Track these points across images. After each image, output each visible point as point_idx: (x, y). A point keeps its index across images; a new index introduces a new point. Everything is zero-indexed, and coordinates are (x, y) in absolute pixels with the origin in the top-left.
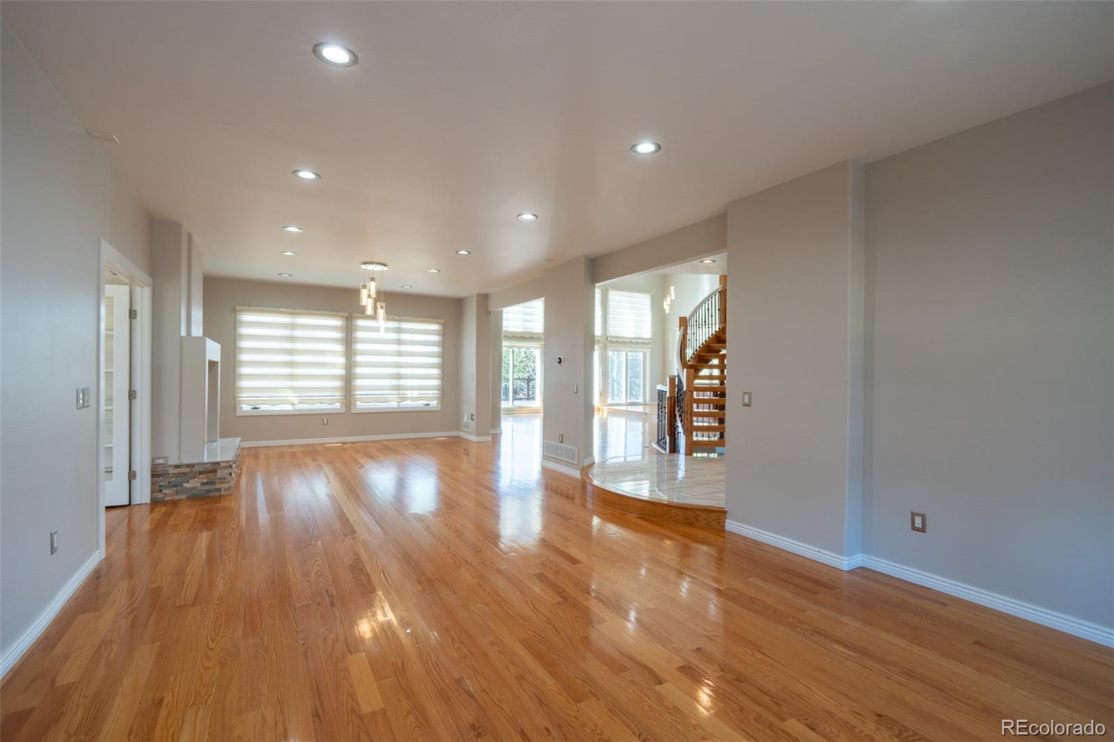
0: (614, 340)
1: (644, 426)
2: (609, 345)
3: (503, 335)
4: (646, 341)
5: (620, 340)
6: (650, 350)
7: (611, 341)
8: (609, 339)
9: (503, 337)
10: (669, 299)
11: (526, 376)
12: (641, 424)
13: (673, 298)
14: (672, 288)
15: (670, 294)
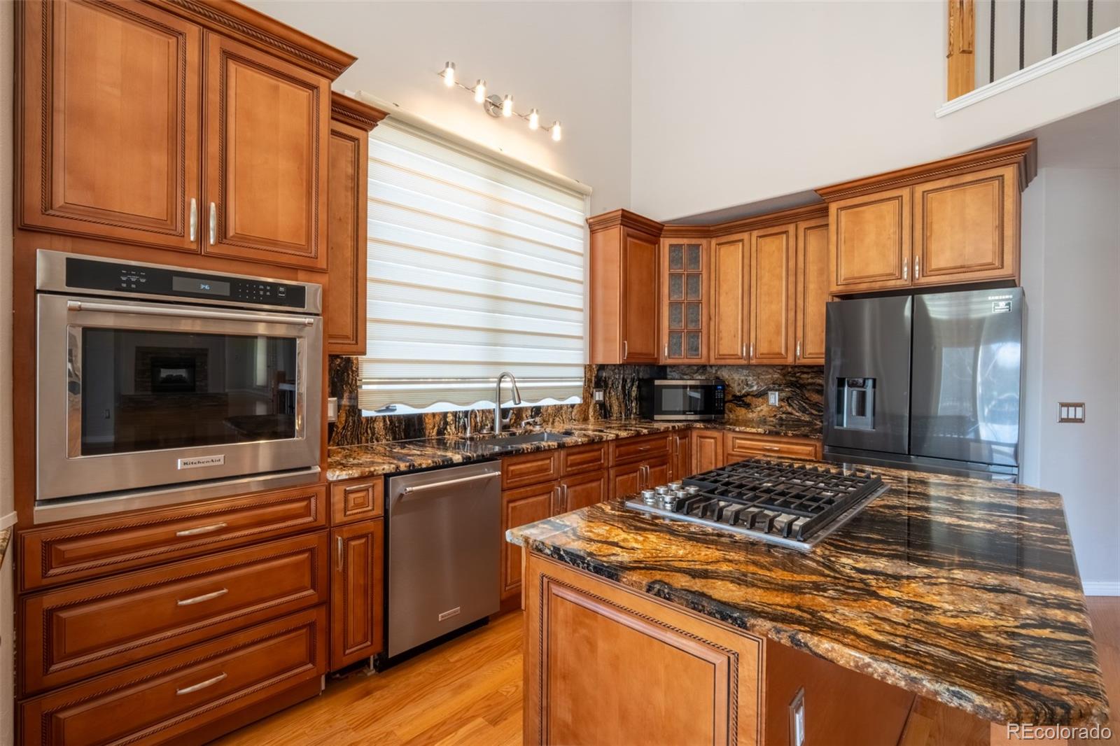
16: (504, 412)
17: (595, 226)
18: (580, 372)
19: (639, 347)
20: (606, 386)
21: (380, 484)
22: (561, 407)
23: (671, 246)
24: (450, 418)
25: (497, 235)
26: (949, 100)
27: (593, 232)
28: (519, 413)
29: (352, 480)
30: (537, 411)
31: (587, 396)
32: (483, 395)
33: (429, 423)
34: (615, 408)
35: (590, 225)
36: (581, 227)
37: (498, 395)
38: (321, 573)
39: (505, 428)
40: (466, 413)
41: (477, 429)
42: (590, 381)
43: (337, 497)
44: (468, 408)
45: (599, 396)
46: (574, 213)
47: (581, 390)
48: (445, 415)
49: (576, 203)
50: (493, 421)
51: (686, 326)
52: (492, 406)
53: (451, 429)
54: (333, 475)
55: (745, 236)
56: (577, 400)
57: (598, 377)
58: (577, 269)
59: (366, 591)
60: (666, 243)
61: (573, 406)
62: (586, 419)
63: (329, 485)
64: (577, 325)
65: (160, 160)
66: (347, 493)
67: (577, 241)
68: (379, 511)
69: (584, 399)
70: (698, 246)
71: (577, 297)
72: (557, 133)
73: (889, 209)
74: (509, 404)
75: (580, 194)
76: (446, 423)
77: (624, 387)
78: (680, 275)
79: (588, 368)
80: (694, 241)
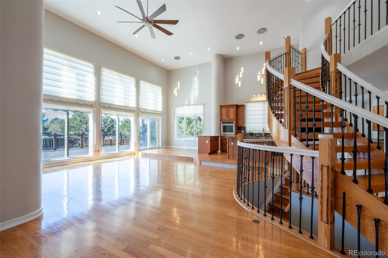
0: (143, 111)
1: (158, 162)
2: (140, 113)
3: (42, 98)
4: (159, 113)
5: (147, 111)
6: (161, 118)
7: (141, 111)
8: (140, 110)
9: (42, 100)
10: (176, 89)
11: (81, 132)
12: (157, 161)
13: (179, 88)
14: (179, 82)
15: (177, 86)
32: (261, 131)
33: (254, 134)
53: (257, 134)
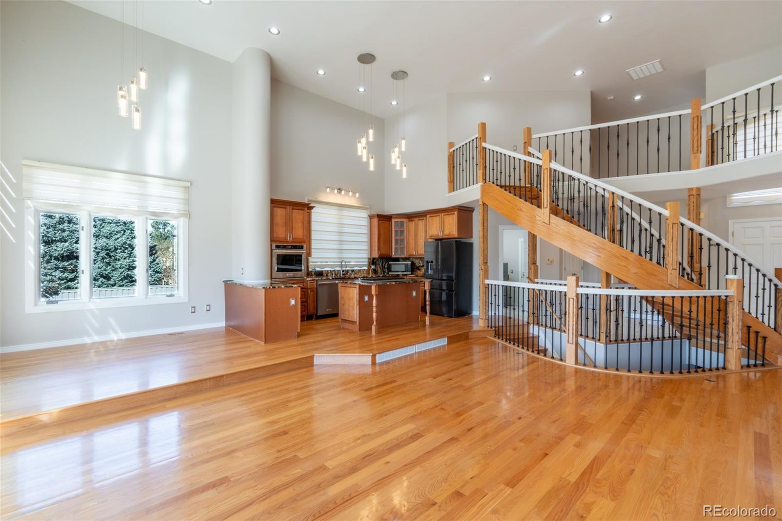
16: (343, 271)
17: (371, 217)
18: (367, 260)
19: (384, 252)
20: (376, 264)
21: (316, 281)
22: (360, 270)
23: (395, 222)
24: (329, 272)
25: (341, 225)
26: (449, 193)
27: (370, 219)
28: (348, 271)
29: (311, 280)
30: (353, 271)
31: (369, 266)
32: (337, 266)
33: (324, 272)
34: (379, 271)
35: (370, 217)
36: (367, 218)
37: (341, 266)
38: (306, 296)
39: (343, 275)
40: (333, 271)
41: (336, 275)
42: (370, 262)
43: (309, 283)
44: (333, 269)
45: (373, 267)
46: (364, 214)
47: (367, 265)
48: (328, 271)
49: (364, 211)
50: (340, 273)
51: (400, 246)
52: (340, 269)
53: (329, 274)
54: (308, 279)
55: (415, 219)
56: (366, 268)
57: (373, 261)
58: (365, 230)
59: (313, 302)
60: (393, 220)
61: (364, 270)
62: (369, 274)
63: (307, 281)
64: (366, 247)
65: (285, 228)
66: (310, 282)
67: (365, 222)
68: (316, 287)
69: (368, 268)
70: (403, 222)
71: (366, 238)
72: (357, 195)
73: (438, 218)
74: (344, 269)
75: (366, 209)
76: (328, 273)
77: (382, 265)
78: (398, 230)
79: (369, 259)
80: (402, 220)
